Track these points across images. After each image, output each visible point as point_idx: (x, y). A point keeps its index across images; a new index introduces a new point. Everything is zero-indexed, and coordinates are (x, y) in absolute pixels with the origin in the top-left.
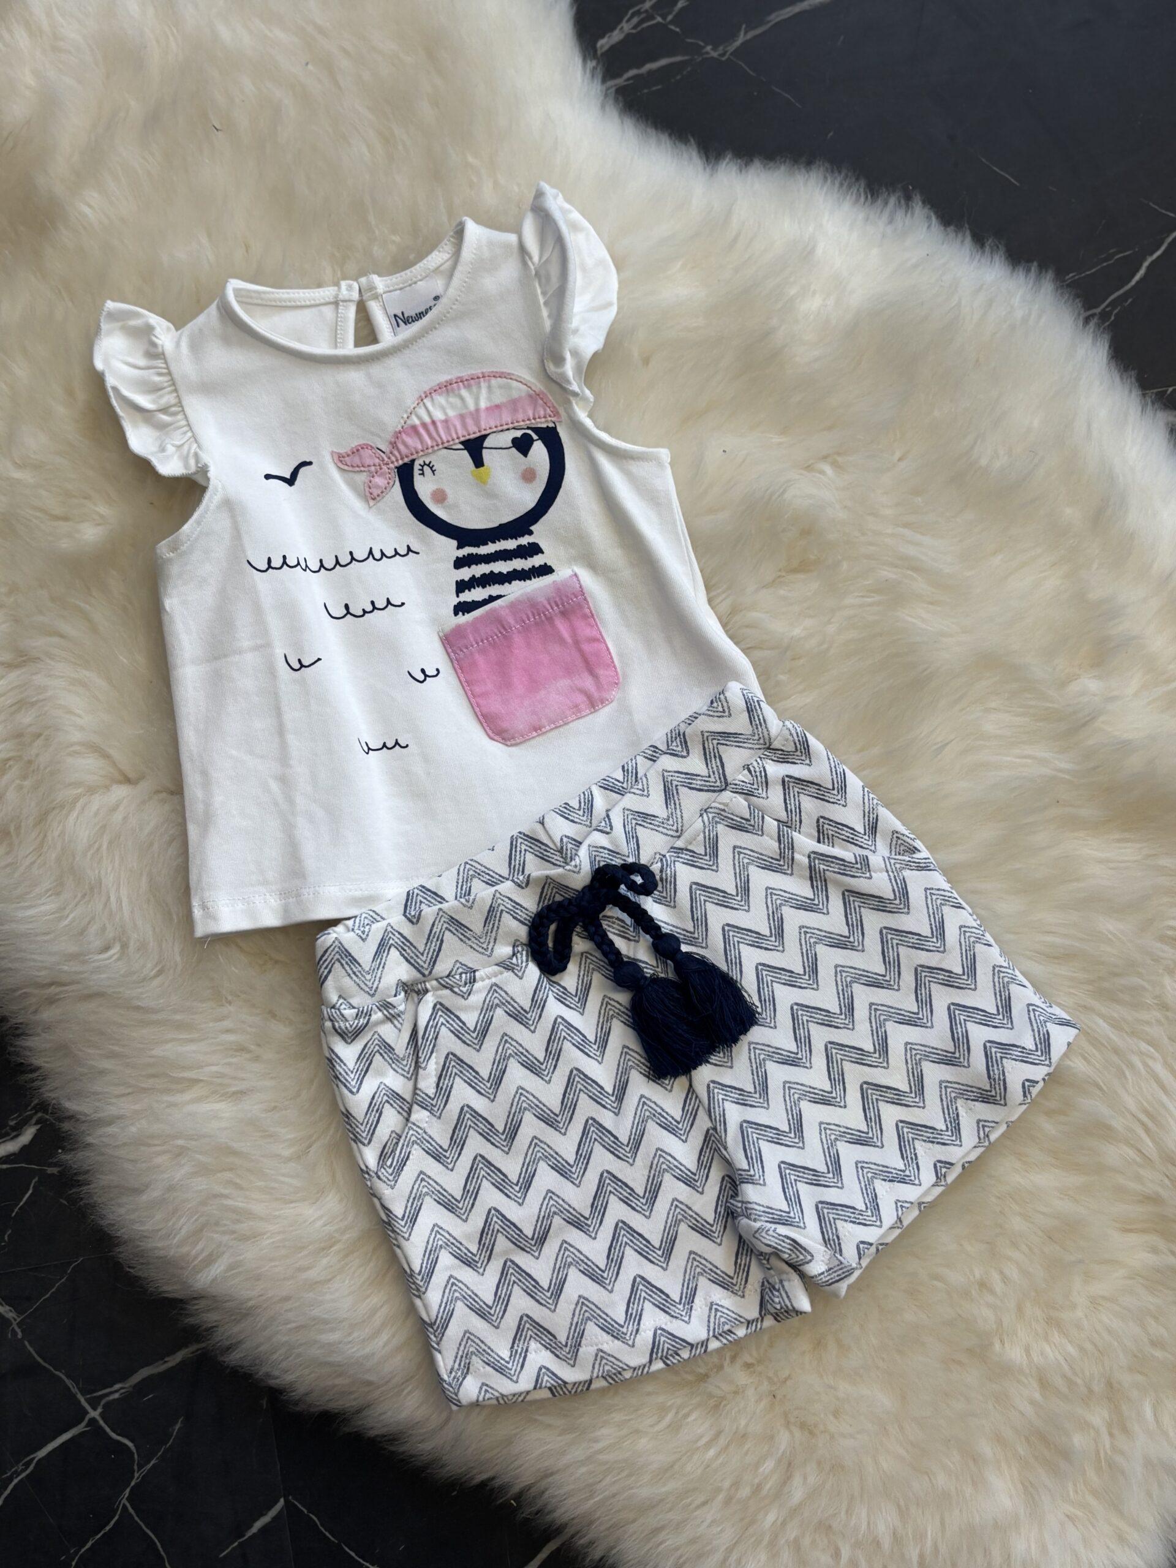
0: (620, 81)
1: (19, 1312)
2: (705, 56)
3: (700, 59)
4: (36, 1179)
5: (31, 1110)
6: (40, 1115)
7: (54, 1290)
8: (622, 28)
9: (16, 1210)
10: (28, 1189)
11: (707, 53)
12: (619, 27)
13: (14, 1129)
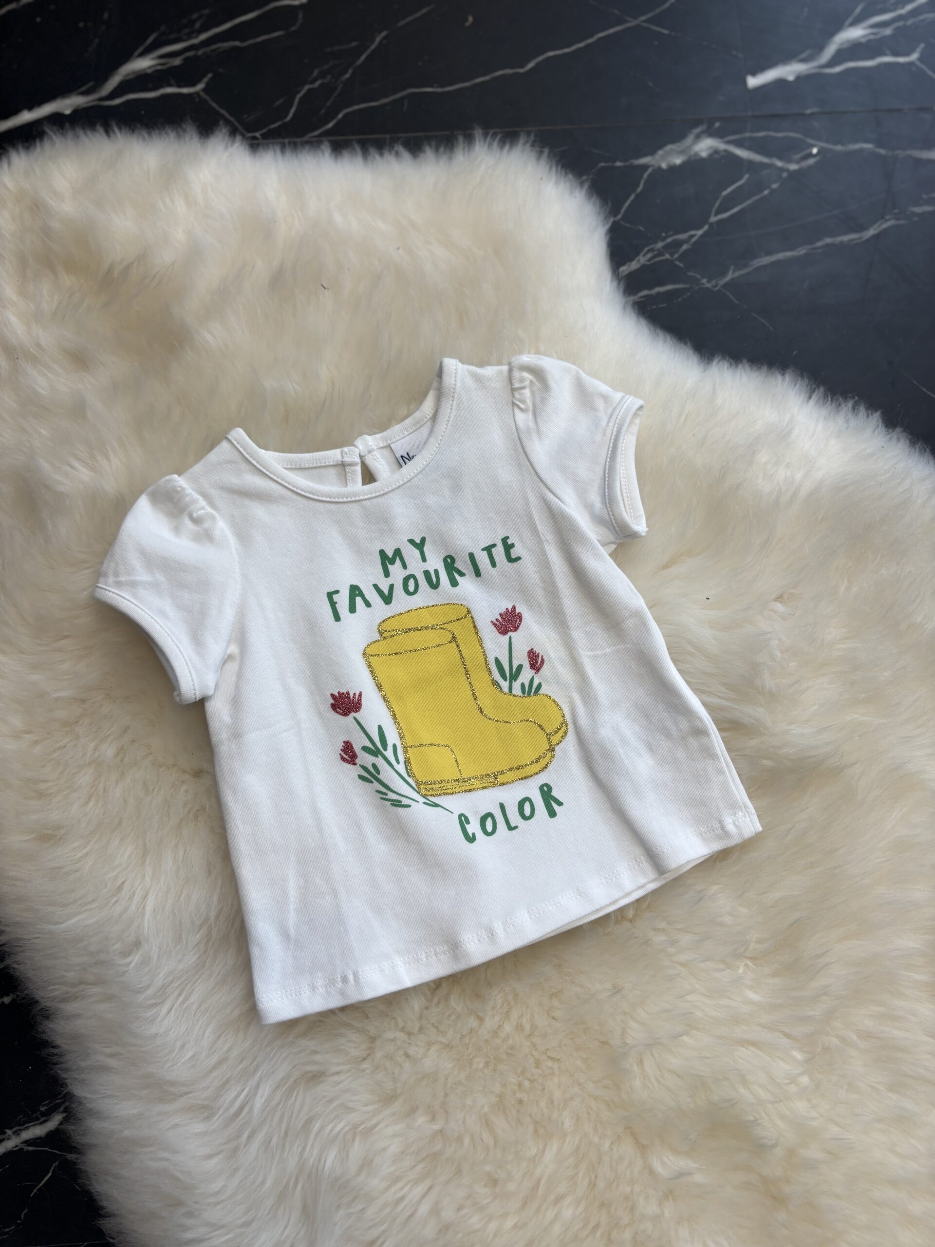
0: (636, 298)
2: (702, 286)
3: (696, 288)
4: (57, 1164)
5: (59, 1099)
6: (66, 1105)
8: (639, 260)
10: (48, 1173)
11: (703, 284)
12: (637, 259)
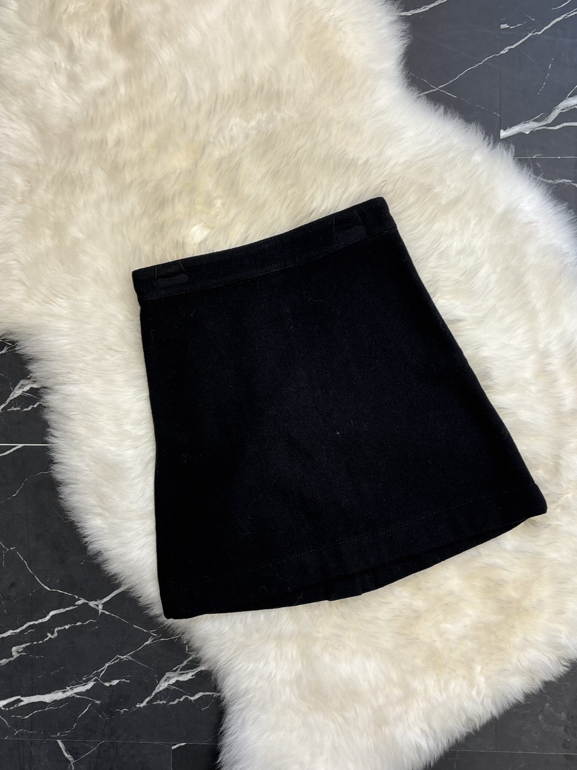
1: (75, 759)
4: (90, 704)
5: (92, 675)
6: (96, 678)
7: (90, 752)
9: (80, 715)
10: (86, 708)
13: (84, 681)
